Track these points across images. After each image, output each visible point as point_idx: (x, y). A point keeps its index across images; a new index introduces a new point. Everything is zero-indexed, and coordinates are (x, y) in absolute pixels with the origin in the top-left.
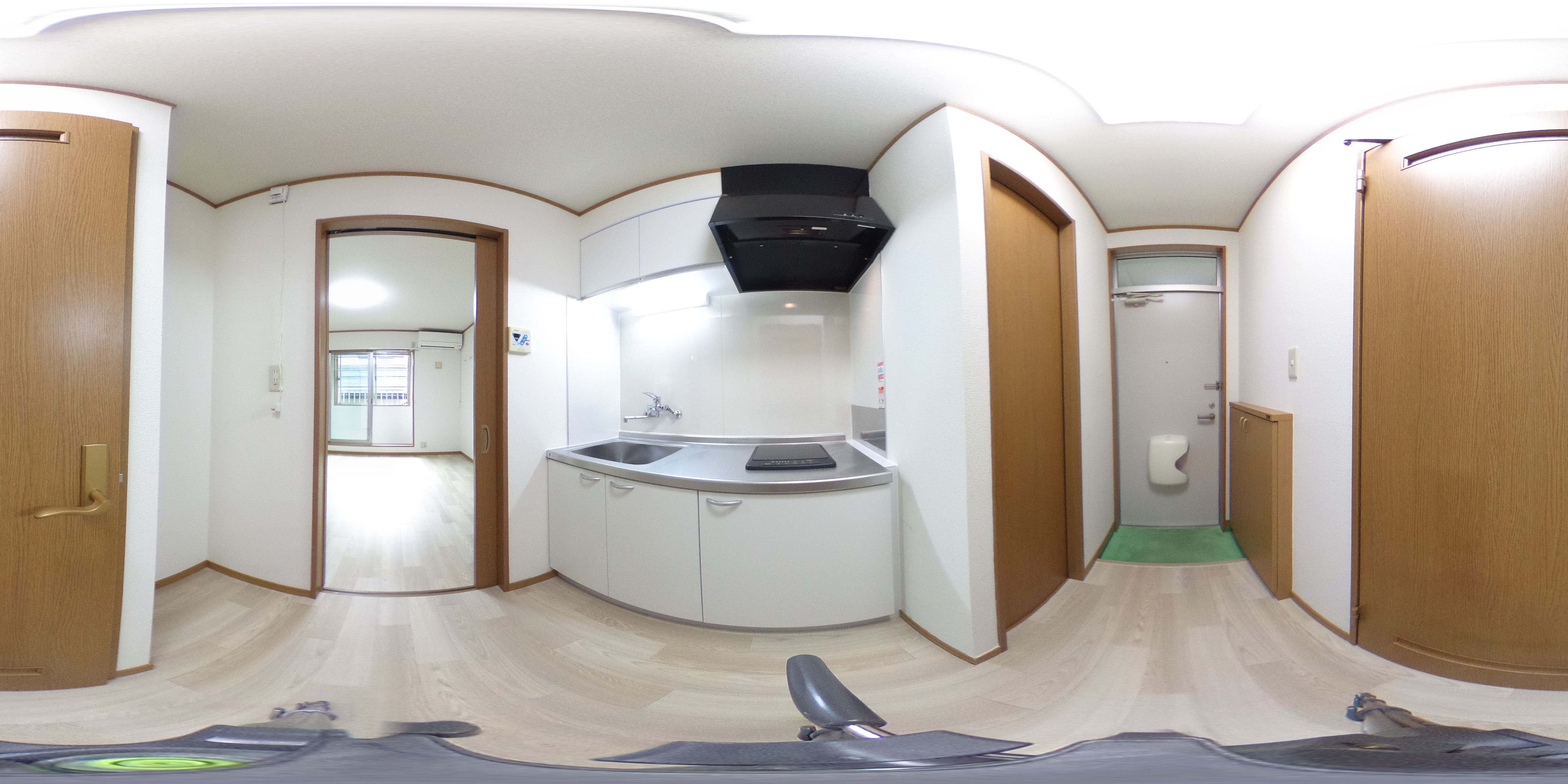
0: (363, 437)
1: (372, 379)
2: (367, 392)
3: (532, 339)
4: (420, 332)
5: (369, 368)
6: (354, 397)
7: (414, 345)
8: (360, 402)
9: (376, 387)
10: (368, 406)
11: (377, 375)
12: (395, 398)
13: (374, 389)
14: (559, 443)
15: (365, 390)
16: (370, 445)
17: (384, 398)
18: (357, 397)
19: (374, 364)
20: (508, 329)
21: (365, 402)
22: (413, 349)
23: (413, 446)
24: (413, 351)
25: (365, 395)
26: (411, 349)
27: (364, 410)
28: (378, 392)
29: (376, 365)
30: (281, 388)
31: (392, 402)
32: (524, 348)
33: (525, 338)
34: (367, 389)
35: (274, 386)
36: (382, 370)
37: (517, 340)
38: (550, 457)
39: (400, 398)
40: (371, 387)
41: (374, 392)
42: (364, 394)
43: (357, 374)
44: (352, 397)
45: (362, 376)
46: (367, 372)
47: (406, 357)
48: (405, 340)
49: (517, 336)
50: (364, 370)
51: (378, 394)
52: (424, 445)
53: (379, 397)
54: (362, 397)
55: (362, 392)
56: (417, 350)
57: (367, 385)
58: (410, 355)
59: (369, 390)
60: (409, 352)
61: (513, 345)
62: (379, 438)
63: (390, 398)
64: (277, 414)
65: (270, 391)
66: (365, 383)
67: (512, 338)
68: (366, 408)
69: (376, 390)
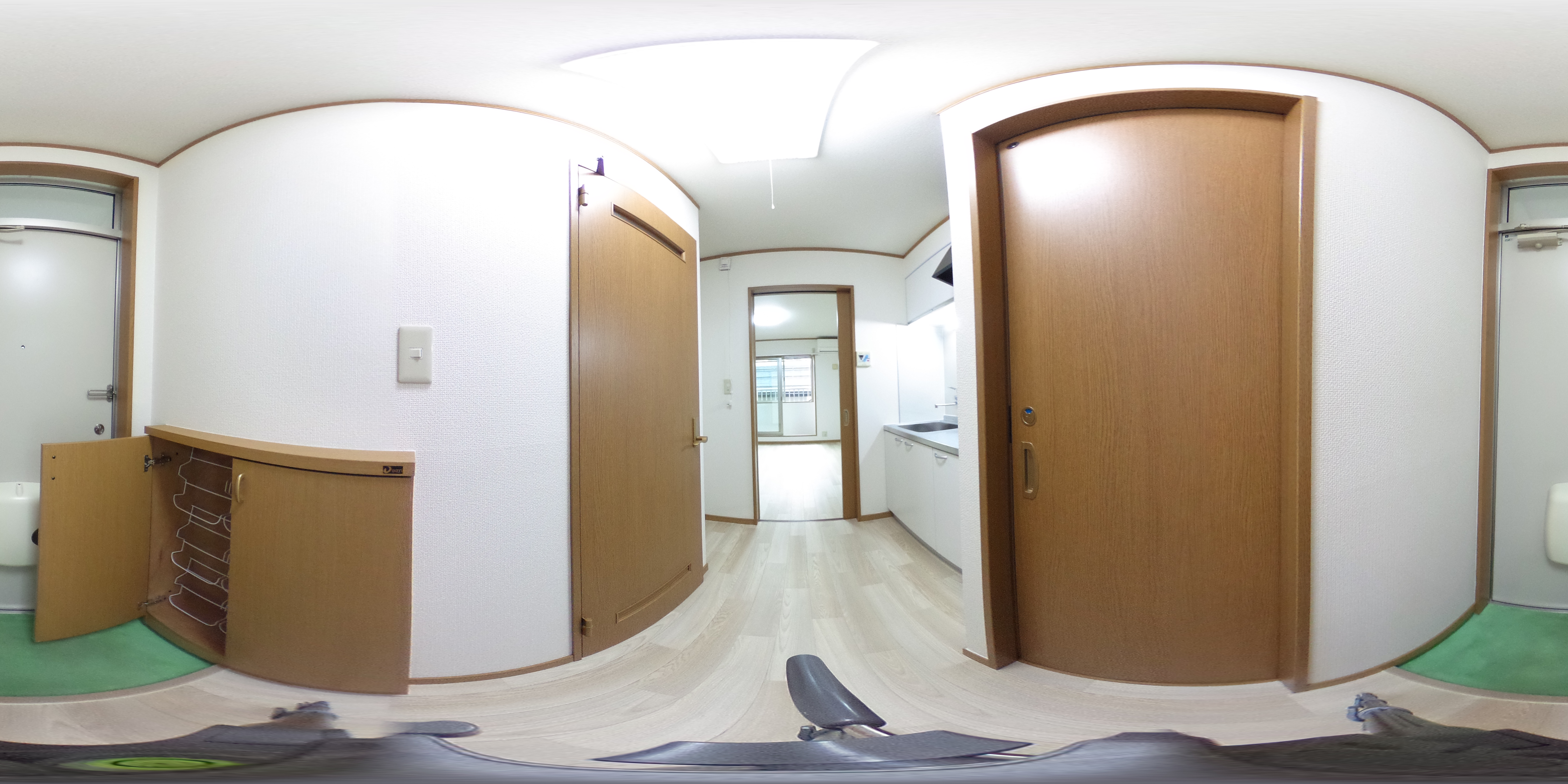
0: (776, 429)
1: (781, 379)
2: (777, 391)
3: (872, 358)
4: (818, 340)
5: (778, 369)
6: (766, 396)
7: (814, 350)
8: (771, 399)
9: (784, 386)
10: (779, 403)
11: (785, 375)
12: (801, 395)
13: (783, 388)
14: (894, 422)
15: (776, 390)
16: (782, 436)
17: (792, 395)
18: (769, 396)
19: (783, 365)
20: (856, 353)
21: (776, 400)
22: (814, 354)
23: (816, 435)
24: (814, 356)
25: (776, 394)
26: (812, 354)
27: (775, 406)
28: (786, 391)
29: (784, 366)
30: (732, 392)
31: (799, 399)
32: (866, 363)
33: (867, 357)
34: (777, 388)
35: (727, 391)
36: (790, 370)
37: (861, 359)
38: (887, 430)
39: (806, 395)
40: (780, 386)
41: (783, 391)
42: (774, 393)
43: (767, 374)
44: (764, 396)
45: (772, 376)
46: (777, 372)
47: (809, 360)
48: (807, 347)
49: (861, 356)
50: (773, 371)
51: (787, 392)
52: (825, 434)
53: (787, 396)
54: (773, 396)
55: (772, 391)
56: (817, 355)
57: (777, 385)
58: (812, 358)
59: (778, 390)
60: (812, 357)
61: (859, 362)
62: (789, 430)
63: (796, 395)
64: (729, 406)
65: (725, 394)
66: (775, 383)
67: (858, 358)
68: (777, 405)
69: (784, 389)
